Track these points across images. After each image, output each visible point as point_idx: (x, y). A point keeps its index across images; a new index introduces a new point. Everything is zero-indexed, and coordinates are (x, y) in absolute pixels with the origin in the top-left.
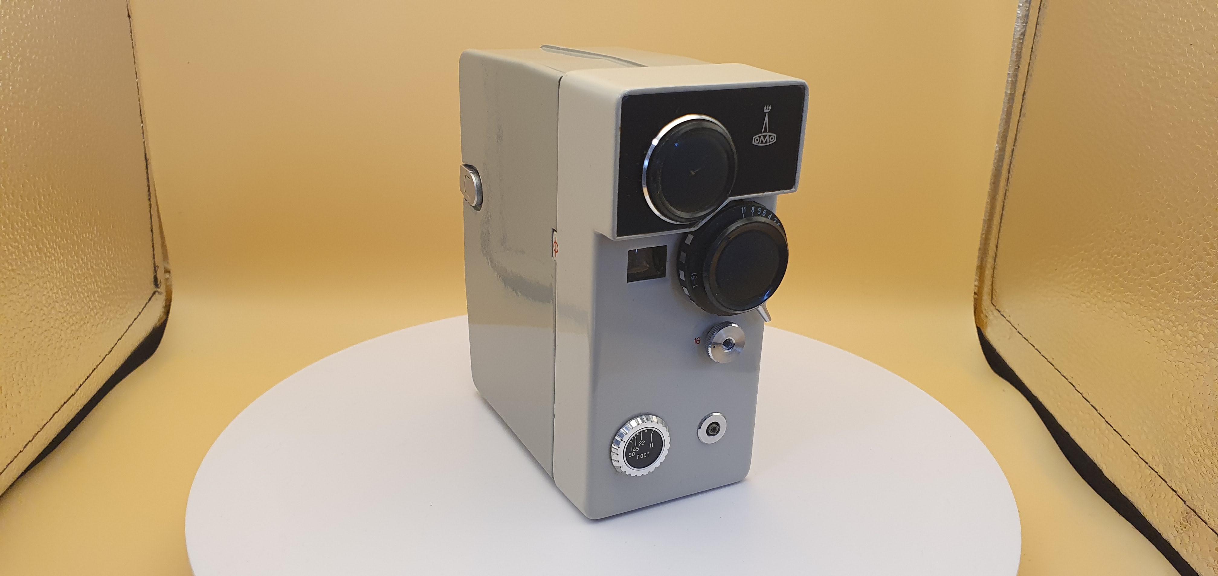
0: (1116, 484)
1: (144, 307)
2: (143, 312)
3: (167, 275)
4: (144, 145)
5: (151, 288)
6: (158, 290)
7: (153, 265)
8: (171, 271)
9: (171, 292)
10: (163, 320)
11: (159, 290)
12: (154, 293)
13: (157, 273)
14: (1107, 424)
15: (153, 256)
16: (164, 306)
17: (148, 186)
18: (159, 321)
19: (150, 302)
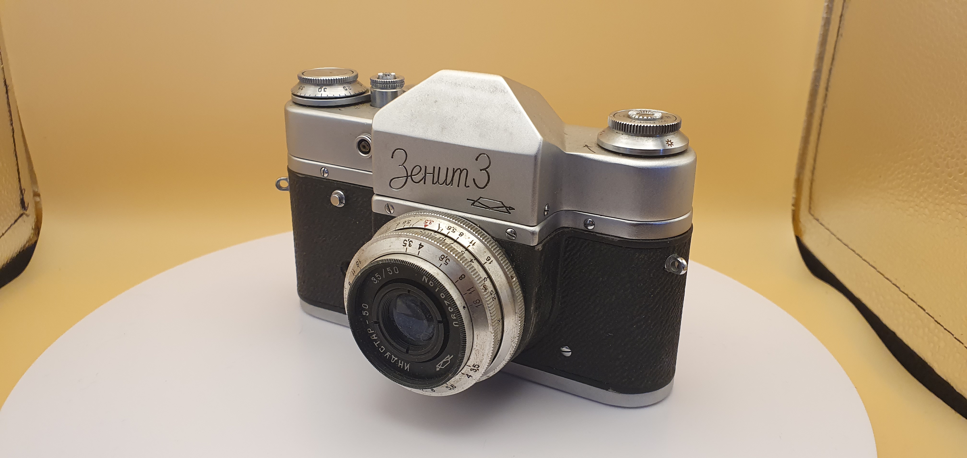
0: (949, 381)
1: (9, 228)
2: (7, 233)
3: (38, 199)
4: (3, 71)
5: (18, 210)
6: (25, 212)
7: (19, 188)
8: (41, 195)
9: (42, 214)
10: (33, 241)
11: (27, 212)
12: (21, 215)
13: (24, 196)
14: (936, 323)
15: (18, 180)
16: (34, 227)
17: (10, 111)
18: (27, 242)
19: (16, 224)
